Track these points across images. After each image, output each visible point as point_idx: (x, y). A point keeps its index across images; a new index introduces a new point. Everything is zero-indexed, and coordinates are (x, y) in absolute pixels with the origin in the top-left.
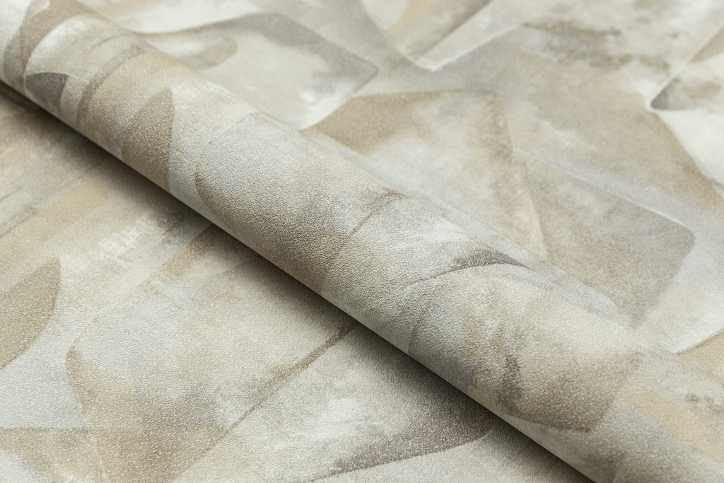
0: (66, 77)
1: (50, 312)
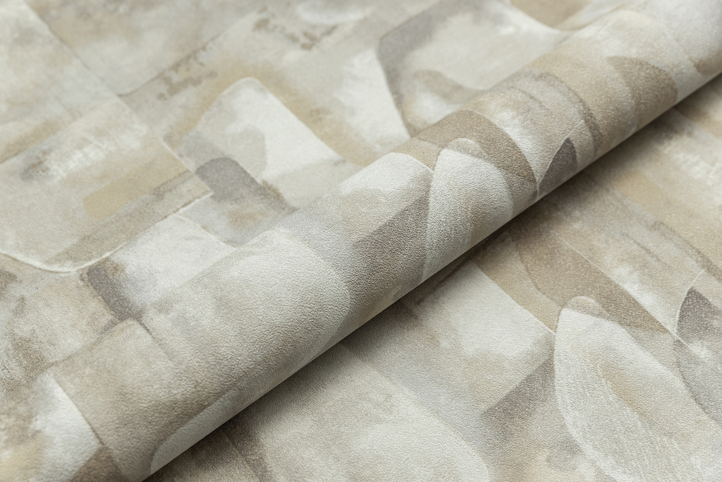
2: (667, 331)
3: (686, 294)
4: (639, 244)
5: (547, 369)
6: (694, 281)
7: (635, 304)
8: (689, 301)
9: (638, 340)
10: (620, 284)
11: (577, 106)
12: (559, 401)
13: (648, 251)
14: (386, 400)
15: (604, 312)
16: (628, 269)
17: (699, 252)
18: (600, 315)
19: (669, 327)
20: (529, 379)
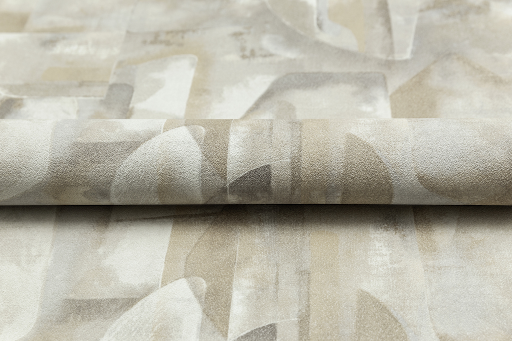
0: (268, 166)
1: (398, 324)
2: (227, 336)
3: (267, 324)
4: (277, 275)
5: (130, 302)
6: (283, 321)
7: (228, 306)
8: (263, 330)
9: (202, 328)
10: (234, 289)
11: (293, 149)
12: (114, 325)
13: (277, 282)
14: (35, 256)
15: (203, 297)
16: (251, 284)
17: (309, 306)
18: (198, 297)
19: (230, 335)
20: (114, 301)
